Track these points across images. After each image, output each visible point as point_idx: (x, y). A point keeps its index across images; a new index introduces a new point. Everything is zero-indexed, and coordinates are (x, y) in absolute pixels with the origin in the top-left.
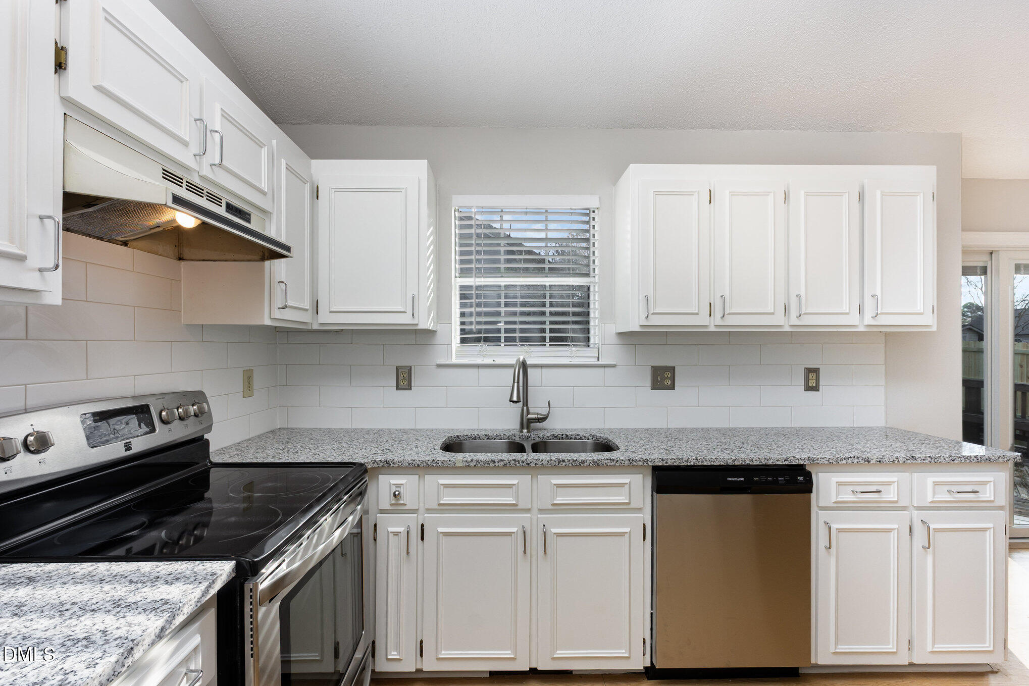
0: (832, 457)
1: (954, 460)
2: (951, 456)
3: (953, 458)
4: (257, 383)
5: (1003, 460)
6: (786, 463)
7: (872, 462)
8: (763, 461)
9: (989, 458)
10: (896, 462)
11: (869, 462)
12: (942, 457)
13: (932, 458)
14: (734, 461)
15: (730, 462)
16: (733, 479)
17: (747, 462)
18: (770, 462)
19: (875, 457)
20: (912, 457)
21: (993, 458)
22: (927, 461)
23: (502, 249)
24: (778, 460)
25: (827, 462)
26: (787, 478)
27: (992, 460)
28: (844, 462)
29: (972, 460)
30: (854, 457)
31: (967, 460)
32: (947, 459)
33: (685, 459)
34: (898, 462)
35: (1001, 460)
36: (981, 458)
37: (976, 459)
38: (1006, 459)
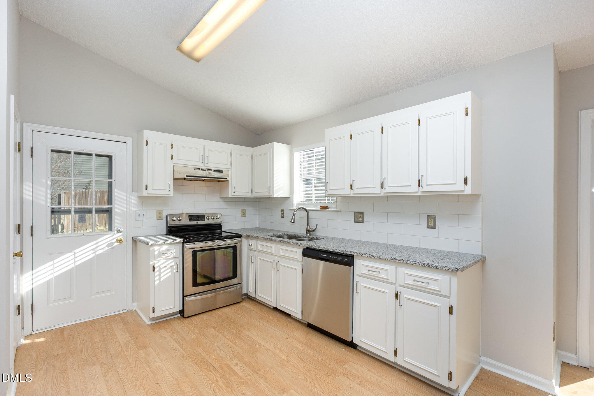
0: (359, 253)
1: (415, 264)
2: (414, 261)
3: (415, 263)
4: (247, 213)
5: (445, 268)
6: (342, 252)
7: (375, 258)
8: (334, 250)
9: (436, 266)
10: (386, 260)
11: (374, 257)
12: (409, 261)
13: (404, 261)
14: (325, 248)
15: (324, 249)
16: (323, 255)
17: (329, 250)
18: (337, 251)
19: (377, 255)
20: (394, 258)
21: (439, 266)
22: (401, 262)
23: (314, 165)
24: (339, 251)
25: (357, 255)
26: (341, 258)
27: (438, 268)
28: (364, 255)
29: (426, 265)
30: (368, 254)
31: (423, 265)
32: (412, 262)
33: (311, 245)
34: (387, 259)
35: (444, 269)
36: (431, 265)
37: (428, 265)
38: (447, 269)
